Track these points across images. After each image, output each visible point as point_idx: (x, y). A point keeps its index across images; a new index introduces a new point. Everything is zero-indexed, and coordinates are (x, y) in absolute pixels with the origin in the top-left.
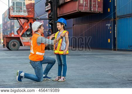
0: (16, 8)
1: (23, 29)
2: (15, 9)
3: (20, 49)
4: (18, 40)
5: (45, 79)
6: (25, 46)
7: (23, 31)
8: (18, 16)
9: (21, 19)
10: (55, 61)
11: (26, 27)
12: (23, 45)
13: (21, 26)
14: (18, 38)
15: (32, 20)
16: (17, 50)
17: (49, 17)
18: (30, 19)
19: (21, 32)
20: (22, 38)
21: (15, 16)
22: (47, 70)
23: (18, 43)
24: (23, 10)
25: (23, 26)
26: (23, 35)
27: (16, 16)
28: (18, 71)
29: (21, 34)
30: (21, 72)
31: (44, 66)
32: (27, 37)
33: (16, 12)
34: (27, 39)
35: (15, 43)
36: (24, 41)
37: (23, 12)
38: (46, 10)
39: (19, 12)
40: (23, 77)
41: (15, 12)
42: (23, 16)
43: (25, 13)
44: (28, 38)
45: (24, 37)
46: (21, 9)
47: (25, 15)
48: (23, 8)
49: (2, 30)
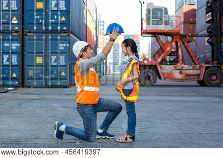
0: (153, 18)
1: (163, 51)
2: (151, 19)
3: (156, 84)
6: (164, 79)
7: (163, 55)
8: (154, 32)
9: (160, 36)
11: (168, 49)
12: (162, 78)
13: (161, 47)
15: (179, 37)
16: (153, 86)
17: (208, 32)
18: (175, 35)
19: (160, 57)
20: (160, 67)
21: (151, 32)
23: (153, 75)
24: (163, 21)
25: (163, 47)
26: (163, 62)
27: (152, 30)
29: (159, 60)
32: (170, 64)
33: (153, 24)
34: (170, 68)
35: (149, 74)
36: (163, 71)
37: (163, 24)
38: (207, 20)
39: (158, 24)
41: (151, 24)
42: (164, 30)
43: (167, 26)
44: (171, 66)
45: (165, 64)
46: (161, 19)
47: (167, 30)
48: (163, 17)
49: (150, 52)
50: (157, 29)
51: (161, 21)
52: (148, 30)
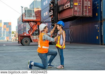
0: (27, 14)
1: (33, 29)
2: (27, 15)
3: (30, 44)
4: (29, 38)
5: (50, 67)
6: (34, 42)
8: (29, 20)
9: (31, 22)
10: (57, 54)
11: (35, 28)
13: (31, 28)
14: (29, 37)
15: (40, 23)
16: (29, 45)
17: (52, 20)
18: (38, 22)
19: (31, 32)
20: (32, 36)
21: (27, 20)
22: (51, 60)
23: (29, 40)
24: (32, 16)
25: (32, 27)
26: (33, 34)
28: (29, 61)
29: (31, 33)
30: (31, 62)
31: (49, 57)
32: (36, 35)
34: (36, 37)
35: (27, 40)
36: (33, 38)
37: (32, 17)
38: (50, 15)
39: (30, 17)
40: (33, 65)
41: (27, 17)
42: (33, 20)
43: (34, 18)
46: (31, 15)
47: (34, 20)
48: (32, 14)
49: (17, 30)
50: (29, 19)
51: (31, 16)
52: (26, 20)
